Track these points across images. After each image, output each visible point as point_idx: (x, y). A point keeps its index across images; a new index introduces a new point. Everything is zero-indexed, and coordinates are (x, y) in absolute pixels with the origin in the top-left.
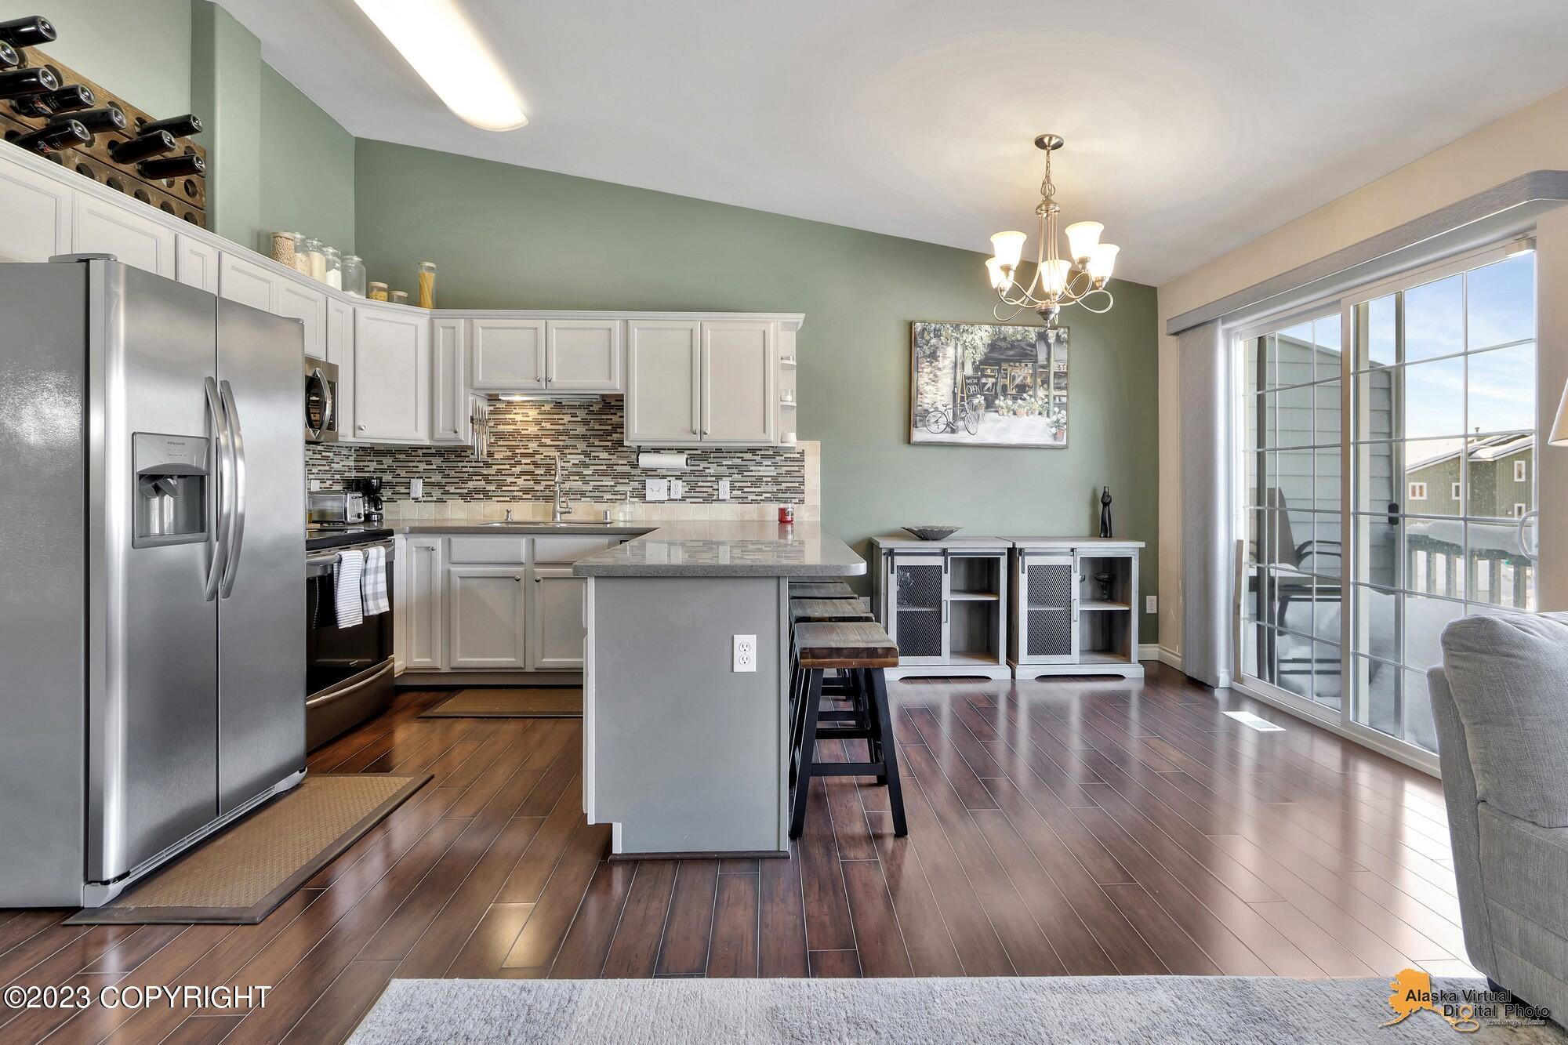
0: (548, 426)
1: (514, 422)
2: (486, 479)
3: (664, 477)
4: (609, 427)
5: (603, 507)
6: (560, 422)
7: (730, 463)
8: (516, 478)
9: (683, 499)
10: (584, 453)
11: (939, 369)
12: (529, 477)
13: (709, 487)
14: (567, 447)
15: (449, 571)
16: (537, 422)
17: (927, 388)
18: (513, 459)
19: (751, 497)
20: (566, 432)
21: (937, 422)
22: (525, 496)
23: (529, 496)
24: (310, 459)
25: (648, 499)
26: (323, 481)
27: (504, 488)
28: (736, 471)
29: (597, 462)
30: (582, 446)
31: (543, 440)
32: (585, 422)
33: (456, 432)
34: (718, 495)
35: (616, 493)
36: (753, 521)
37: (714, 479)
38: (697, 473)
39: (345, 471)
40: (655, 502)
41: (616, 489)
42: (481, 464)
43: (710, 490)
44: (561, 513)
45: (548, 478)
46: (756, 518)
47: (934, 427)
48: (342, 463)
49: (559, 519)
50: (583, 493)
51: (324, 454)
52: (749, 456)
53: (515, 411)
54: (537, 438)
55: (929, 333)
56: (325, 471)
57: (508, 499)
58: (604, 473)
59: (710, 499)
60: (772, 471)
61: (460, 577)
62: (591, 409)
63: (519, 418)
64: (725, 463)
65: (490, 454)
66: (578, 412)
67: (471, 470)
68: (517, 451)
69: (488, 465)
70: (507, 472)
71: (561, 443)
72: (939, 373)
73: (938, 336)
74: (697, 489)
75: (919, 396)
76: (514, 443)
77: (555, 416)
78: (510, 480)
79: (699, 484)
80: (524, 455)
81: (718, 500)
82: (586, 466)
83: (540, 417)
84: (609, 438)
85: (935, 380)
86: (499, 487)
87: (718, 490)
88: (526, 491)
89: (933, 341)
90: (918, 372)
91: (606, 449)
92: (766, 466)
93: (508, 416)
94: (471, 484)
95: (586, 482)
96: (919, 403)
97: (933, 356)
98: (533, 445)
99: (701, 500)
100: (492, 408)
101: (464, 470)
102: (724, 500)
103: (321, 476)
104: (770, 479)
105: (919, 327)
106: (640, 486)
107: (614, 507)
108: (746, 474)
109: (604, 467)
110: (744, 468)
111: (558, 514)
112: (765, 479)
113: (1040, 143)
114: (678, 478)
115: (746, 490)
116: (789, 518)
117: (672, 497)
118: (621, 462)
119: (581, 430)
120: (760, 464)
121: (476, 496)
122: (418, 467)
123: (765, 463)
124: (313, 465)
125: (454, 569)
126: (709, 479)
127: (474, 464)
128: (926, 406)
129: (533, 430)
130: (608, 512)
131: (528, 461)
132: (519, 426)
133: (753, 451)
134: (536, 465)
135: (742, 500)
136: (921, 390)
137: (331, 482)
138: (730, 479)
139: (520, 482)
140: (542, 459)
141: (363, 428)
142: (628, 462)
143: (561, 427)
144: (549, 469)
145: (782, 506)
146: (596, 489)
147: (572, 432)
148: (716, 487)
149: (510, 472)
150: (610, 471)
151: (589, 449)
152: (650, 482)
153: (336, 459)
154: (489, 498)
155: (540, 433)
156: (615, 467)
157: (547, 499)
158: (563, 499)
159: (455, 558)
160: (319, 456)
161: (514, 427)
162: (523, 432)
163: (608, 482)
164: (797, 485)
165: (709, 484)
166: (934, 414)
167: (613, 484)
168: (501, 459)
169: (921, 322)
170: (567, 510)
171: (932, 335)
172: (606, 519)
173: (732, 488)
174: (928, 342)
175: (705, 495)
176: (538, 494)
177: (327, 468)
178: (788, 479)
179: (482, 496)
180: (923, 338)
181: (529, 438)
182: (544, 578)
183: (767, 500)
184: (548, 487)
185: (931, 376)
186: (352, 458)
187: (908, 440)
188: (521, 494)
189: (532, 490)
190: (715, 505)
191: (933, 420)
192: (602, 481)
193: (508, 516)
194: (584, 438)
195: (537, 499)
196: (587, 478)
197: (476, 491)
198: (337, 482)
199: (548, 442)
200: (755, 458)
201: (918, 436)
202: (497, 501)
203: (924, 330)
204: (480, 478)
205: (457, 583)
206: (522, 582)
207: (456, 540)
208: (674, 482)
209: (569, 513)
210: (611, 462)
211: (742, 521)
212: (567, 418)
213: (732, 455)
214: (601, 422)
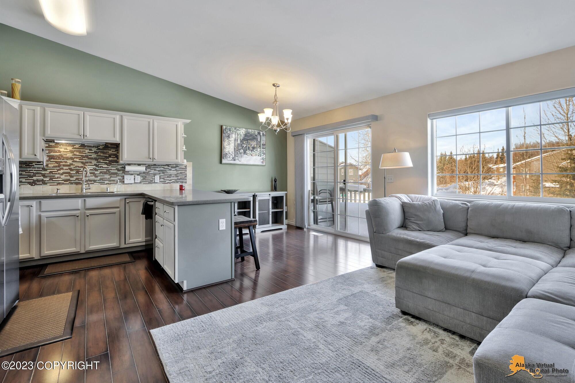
0: (78, 154)
1: (60, 152)
2: (44, 176)
3: (132, 174)
4: (108, 155)
5: (105, 186)
6: (84, 152)
7: (159, 169)
8: (60, 175)
9: (140, 183)
10: (95, 165)
11: (230, 141)
12: (67, 175)
13: (151, 178)
14: (87, 163)
15: (40, 216)
16: (71, 152)
17: (227, 147)
18: (59, 166)
19: (167, 181)
20: (87, 157)
21: (230, 157)
22: (65, 183)
23: (68, 183)
25: (125, 183)
27: (54, 179)
28: (161, 172)
29: (101, 168)
30: (94, 162)
31: (75, 160)
32: (96, 152)
33: (35, 155)
34: (155, 181)
35: (110, 181)
36: (168, 190)
37: (153, 175)
38: (146, 173)
40: (128, 184)
41: (111, 179)
42: (41, 169)
43: (151, 179)
44: (86, 189)
45: (77, 175)
46: (169, 189)
47: (229, 159)
49: (84, 192)
50: (95, 181)
52: (166, 167)
53: (60, 147)
54: (71, 158)
55: (227, 129)
57: (56, 184)
58: (105, 173)
59: (151, 182)
60: (175, 172)
61: (46, 217)
62: (99, 147)
63: (62, 150)
64: (157, 169)
65: (47, 165)
66: (93, 149)
67: (35, 171)
68: (61, 164)
69: (45, 170)
70: (55, 173)
71: (84, 161)
72: (230, 142)
73: (230, 131)
74: (146, 179)
75: (224, 149)
76: (59, 160)
77: (81, 150)
78: (57, 176)
79: (147, 177)
80: (64, 165)
81: (155, 183)
82: (96, 170)
83: (74, 150)
84: (107, 159)
85: (229, 144)
86: (51, 179)
87: (154, 179)
88: (66, 180)
89: (229, 132)
90: (224, 141)
91: (106, 163)
93: (56, 149)
94: (35, 178)
95: (96, 177)
96: (224, 151)
97: (229, 137)
98: (70, 162)
99: (148, 183)
100: (47, 145)
102: (157, 183)
104: (174, 175)
105: (224, 127)
106: (122, 178)
107: (110, 186)
108: (165, 173)
109: (105, 171)
110: (164, 171)
111: (84, 190)
112: (172, 175)
113: (274, 85)
114: (138, 175)
115: (165, 179)
116: (184, 188)
117: (136, 182)
118: (113, 169)
119: (94, 156)
120: (170, 170)
121: (38, 183)
123: (172, 170)
125: (42, 214)
126: (151, 175)
127: (37, 169)
128: (226, 152)
129: (70, 155)
130: (108, 188)
131: (67, 168)
132: (62, 153)
133: (168, 165)
134: (71, 170)
135: (164, 183)
136: (225, 147)
138: (159, 175)
139: (63, 177)
140: (74, 167)
142: (116, 169)
143: (84, 154)
144: (78, 172)
145: (181, 184)
146: (101, 179)
147: (89, 157)
148: (154, 178)
149: (57, 173)
150: (108, 172)
151: (98, 164)
152: (126, 177)
154: (46, 184)
155: (73, 156)
156: (110, 171)
157: (77, 184)
158: (86, 184)
159: (43, 209)
161: (59, 154)
162: (64, 156)
163: (107, 176)
164: (184, 177)
165: (151, 177)
166: (229, 155)
167: (109, 177)
168: (52, 167)
169: (225, 126)
170: (89, 188)
171: (228, 130)
172: (108, 191)
173: (160, 178)
174: (227, 132)
175: (149, 181)
176: (72, 182)
178: (181, 175)
179: (41, 183)
180: (225, 131)
181: (68, 158)
182: (90, 215)
183: (173, 182)
184: (77, 179)
185: (228, 143)
187: (221, 162)
188: (63, 182)
189: (69, 180)
190: (153, 184)
191: (229, 156)
192: (104, 176)
193: (57, 191)
194: (96, 159)
195: (72, 183)
196: (97, 175)
197: (38, 181)
199: (78, 160)
200: (169, 168)
201: (224, 161)
202: (50, 185)
203: (226, 128)
204: (40, 175)
205: (44, 220)
206: (79, 217)
207: (43, 202)
208: (137, 176)
209: (90, 189)
210: (108, 169)
211: (164, 190)
212: (87, 151)
213: (160, 167)
214: (103, 153)
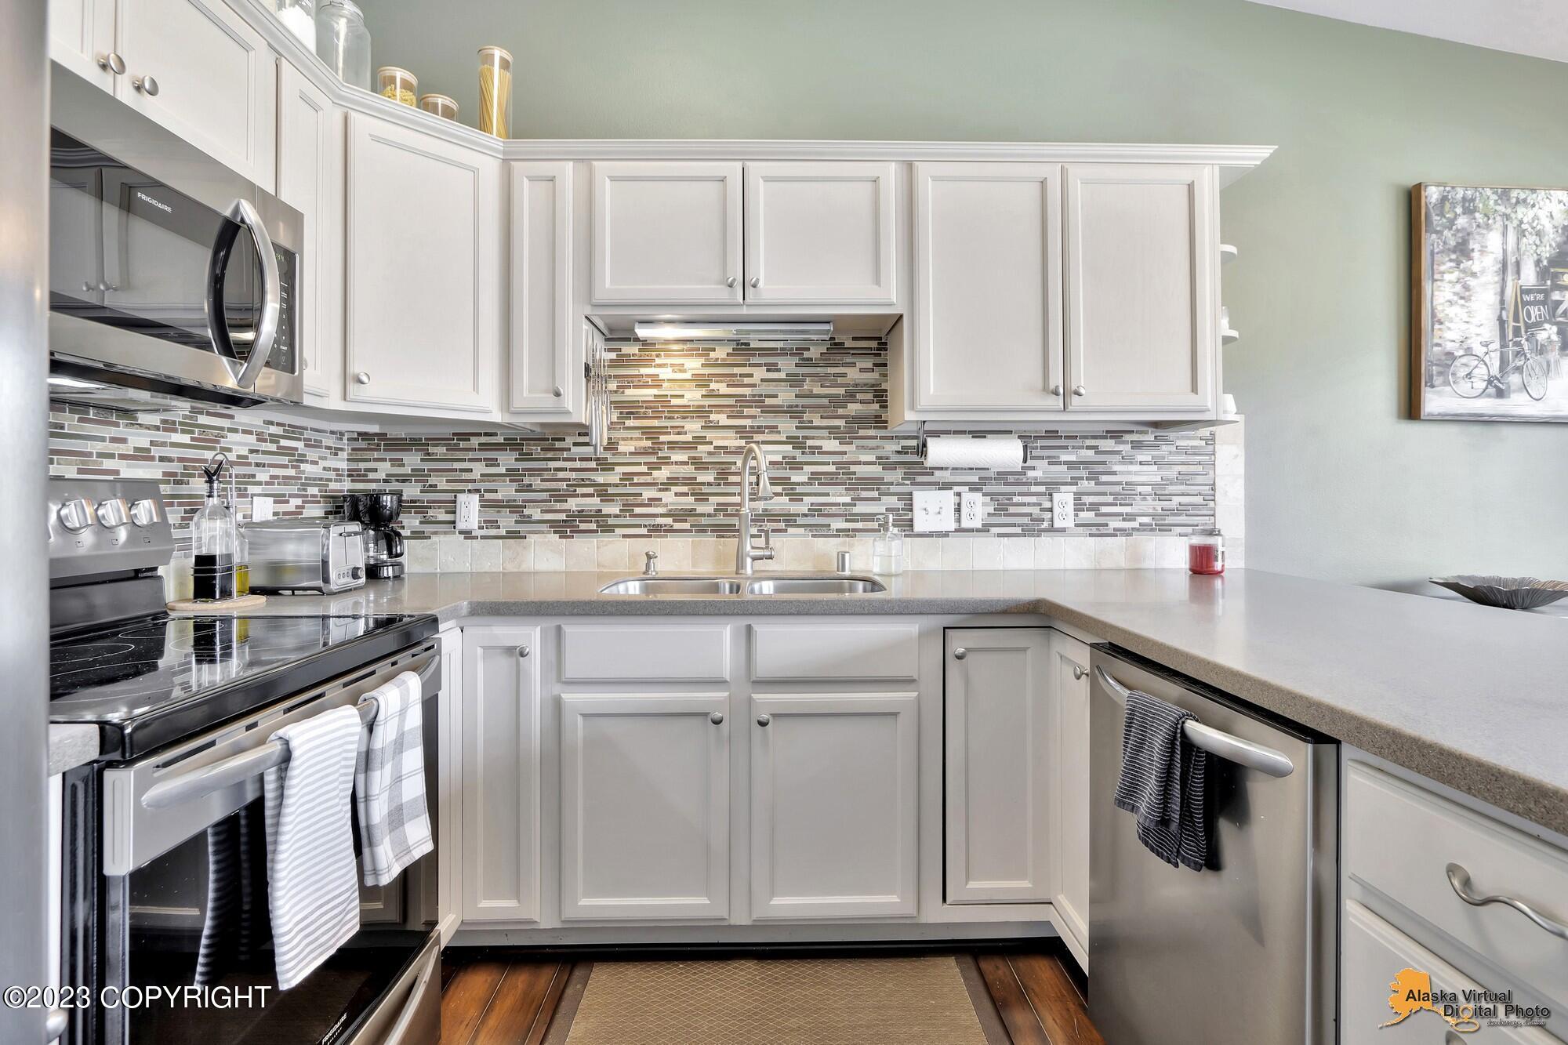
0: (723, 388)
1: (657, 382)
2: (603, 492)
3: (946, 486)
4: (842, 391)
5: (829, 546)
6: (746, 380)
7: (1073, 458)
8: (660, 490)
9: (985, 529)
10: (791, 440)
11: (1474, 275)
12: (685, 489)
13: (1034, 504)
14: (759, 430)
15: (558, 704)
16: (701, 381)
17: (1452, 311)
18: (655, 452)
19: (1115, 524)
20: (758, 401)
21: (1469, 375)
22: (677, 526)
23: (686, 526)
24: (252, 451)
25: (918, 528)
26: (280, 499)
27: (637, 510)
28: (1084, 473)
29: (817, 458)
30: (787, 426)
31: (713, 417)
32: (793, 380)
33: (558, 394)
34: (1052, 520)
35: (852, 518)
36: (1119, 570)
37: (1042, 489)
38: (1011, 479)
39: (331, 480)
40: (930, 535)
41: (856, 510)
42: (593, 465)
43: (1035, 510)
44: (754, 559)
45: (722, 489)
46: (1123, 564)
47: (1464, 387)
48: (323, 464)
49: (749, 571)
50: (790, 519)
51: (284, 443)
52: (1108, 444)
53: (658, 361)
54: (701, 412)
55: (1453, 205)
56: (284, 477)
57: (644, 531)
58: (831, 480)
59: (1036, 527)
60: (1152, 474)
61: (584, 715)
62: (806, 355)
63: (665, 373)
64: (1064, 457)
65: (611, 446)
66: (781, 362)
67: (573, 475)
68: (663, 438)
69: (605, 466)
70: (642, 479)
71: (747, 422)
72: (1472, 282)
73: (1469, 211)
74: (1012, 510)
75: (1437, 326)
76: (656, 423)
77: (737, 370)
78: (648, 494)
79: (1016, 499)
80: (673, 446)
81: (1052, 529)
82: (795, 465)
83: (707, 371)
84: (841, 411)
85: (1465, 295)
86: (627, 509)
87: (1051, 510)
88: (679, 515)
89: (1462, 221)
90: (1434, 280)
91: (834, 432)
92: (1141, 463)
93: (644, 371)
94: (573, 504)
95: (796, 497)
96: (1436, 341)
97: (1462, 250)
98: (693, 427)
99: (1018, 530)
100: (613, 355)
101: (561, 475)
102: (1063, 530)
103: (276, 489)
104: (1149, 489)
105: (1432, 194)
106: (900, 505)
107: (851, 546)
108: (1104, 478)
109: (832, 468)
110: (1100, 468)
111: (749, 560)
112: (1140, 489)
114: (974, 487)
115: (1104, 509)
116: (1218, 566)
117: (965, 524)
118: (863, 458)
119: (786, 396)
120: (1127, 460)
121: (583, 526)
122: (471, 470)
123: (1140, 458)
124: (258, 465)
125: (570, 697)
126: (1034, 489)
127: (578, 464)
128: (1449, 346)
129: (693, 396)
130: (847, 555)
131: (685, 458)
132: (666, 390)
133: (1115, 435)
134: (699, 464)
135: (1097, 530)
136: (1440, 316)
137: (299, 501)
138: (1074, 488)
139: (668, 497)
140: (710, 453)
141: (364, 379)
142: (877, 458)
143: (747, 391)
144: (723, 474)
145: (1199, 540)
146: (816, 510)
147: (768, 401)
148: (1047, 505)
149: (648, 479)
150: (843, 476)
151: (801, 433)
152: (921, 497)
153: (312, 454)
154: (608, 529)
155: (707, 402)
156: (853, 468)
157: (721, 531)
158: (754, 531)
159: (570, 672)
160: (273, 447)
161: (655, 391)
162: (675, 402)
163: (839, 496)
164: (1199, 500)
165: (1033, 499)
166: (1464, 360)
167: (848, 500)
168: (631, 454)
169: (1438, 185)
170: (767, 553)
171: (1459, 210)
172: (843, 570)
173: (1079, 507)
174: (1452, 222)
175: (1026, 520)
176: (704, 521)
177: (292, 472)
178: (1183, 488)
179: (593, 526)
180: (1442, 215)
181: (687, 412)
182: (774, 716)
183: (1144, 528)
184: (721, 508)
185: (1458, 288)
186: (344, 455)
187: (1411, 409)
188: (669, 520)
189: (691, 513)
190: (1045, 540)
191: (1462, 372)
192: (828, 495)
193: (648, 565)
194: (793, 412)
195: (701, 530)
196: (799, 489)
197: (583, 516)
198: (308, 500)
199: (722, 419)
200: (1120, 447)
201: (1433, 402)
202: (624, 536)
203: (1444, 199)
204: (590, 490)
205: (577, 730)
206: (724, 725)
207: (576, 631)
208: (968, 496)
209: (771, 557)
210: (845, 458)
211: (1098, 571)
212: (760, 373)
213: (1078, 443)
214: (822, 379)
